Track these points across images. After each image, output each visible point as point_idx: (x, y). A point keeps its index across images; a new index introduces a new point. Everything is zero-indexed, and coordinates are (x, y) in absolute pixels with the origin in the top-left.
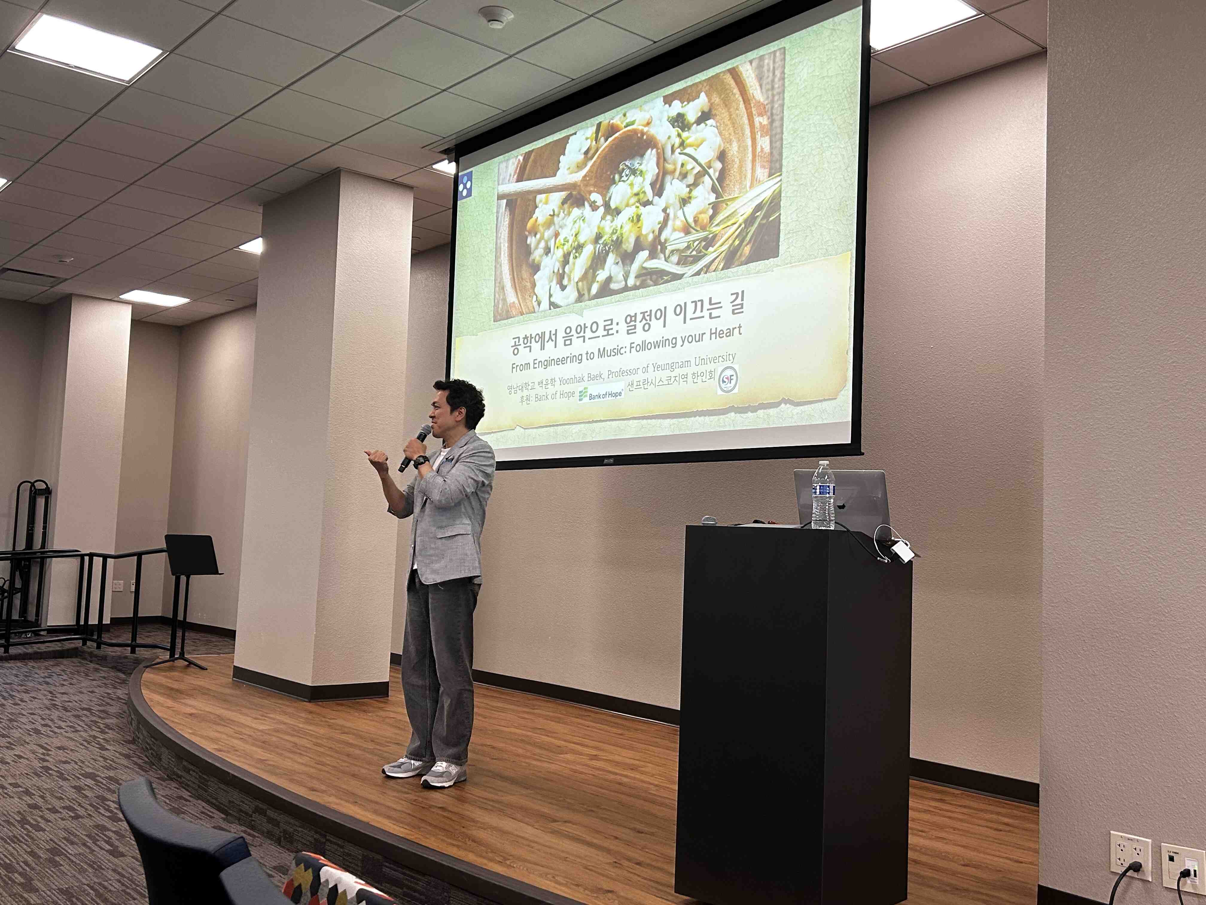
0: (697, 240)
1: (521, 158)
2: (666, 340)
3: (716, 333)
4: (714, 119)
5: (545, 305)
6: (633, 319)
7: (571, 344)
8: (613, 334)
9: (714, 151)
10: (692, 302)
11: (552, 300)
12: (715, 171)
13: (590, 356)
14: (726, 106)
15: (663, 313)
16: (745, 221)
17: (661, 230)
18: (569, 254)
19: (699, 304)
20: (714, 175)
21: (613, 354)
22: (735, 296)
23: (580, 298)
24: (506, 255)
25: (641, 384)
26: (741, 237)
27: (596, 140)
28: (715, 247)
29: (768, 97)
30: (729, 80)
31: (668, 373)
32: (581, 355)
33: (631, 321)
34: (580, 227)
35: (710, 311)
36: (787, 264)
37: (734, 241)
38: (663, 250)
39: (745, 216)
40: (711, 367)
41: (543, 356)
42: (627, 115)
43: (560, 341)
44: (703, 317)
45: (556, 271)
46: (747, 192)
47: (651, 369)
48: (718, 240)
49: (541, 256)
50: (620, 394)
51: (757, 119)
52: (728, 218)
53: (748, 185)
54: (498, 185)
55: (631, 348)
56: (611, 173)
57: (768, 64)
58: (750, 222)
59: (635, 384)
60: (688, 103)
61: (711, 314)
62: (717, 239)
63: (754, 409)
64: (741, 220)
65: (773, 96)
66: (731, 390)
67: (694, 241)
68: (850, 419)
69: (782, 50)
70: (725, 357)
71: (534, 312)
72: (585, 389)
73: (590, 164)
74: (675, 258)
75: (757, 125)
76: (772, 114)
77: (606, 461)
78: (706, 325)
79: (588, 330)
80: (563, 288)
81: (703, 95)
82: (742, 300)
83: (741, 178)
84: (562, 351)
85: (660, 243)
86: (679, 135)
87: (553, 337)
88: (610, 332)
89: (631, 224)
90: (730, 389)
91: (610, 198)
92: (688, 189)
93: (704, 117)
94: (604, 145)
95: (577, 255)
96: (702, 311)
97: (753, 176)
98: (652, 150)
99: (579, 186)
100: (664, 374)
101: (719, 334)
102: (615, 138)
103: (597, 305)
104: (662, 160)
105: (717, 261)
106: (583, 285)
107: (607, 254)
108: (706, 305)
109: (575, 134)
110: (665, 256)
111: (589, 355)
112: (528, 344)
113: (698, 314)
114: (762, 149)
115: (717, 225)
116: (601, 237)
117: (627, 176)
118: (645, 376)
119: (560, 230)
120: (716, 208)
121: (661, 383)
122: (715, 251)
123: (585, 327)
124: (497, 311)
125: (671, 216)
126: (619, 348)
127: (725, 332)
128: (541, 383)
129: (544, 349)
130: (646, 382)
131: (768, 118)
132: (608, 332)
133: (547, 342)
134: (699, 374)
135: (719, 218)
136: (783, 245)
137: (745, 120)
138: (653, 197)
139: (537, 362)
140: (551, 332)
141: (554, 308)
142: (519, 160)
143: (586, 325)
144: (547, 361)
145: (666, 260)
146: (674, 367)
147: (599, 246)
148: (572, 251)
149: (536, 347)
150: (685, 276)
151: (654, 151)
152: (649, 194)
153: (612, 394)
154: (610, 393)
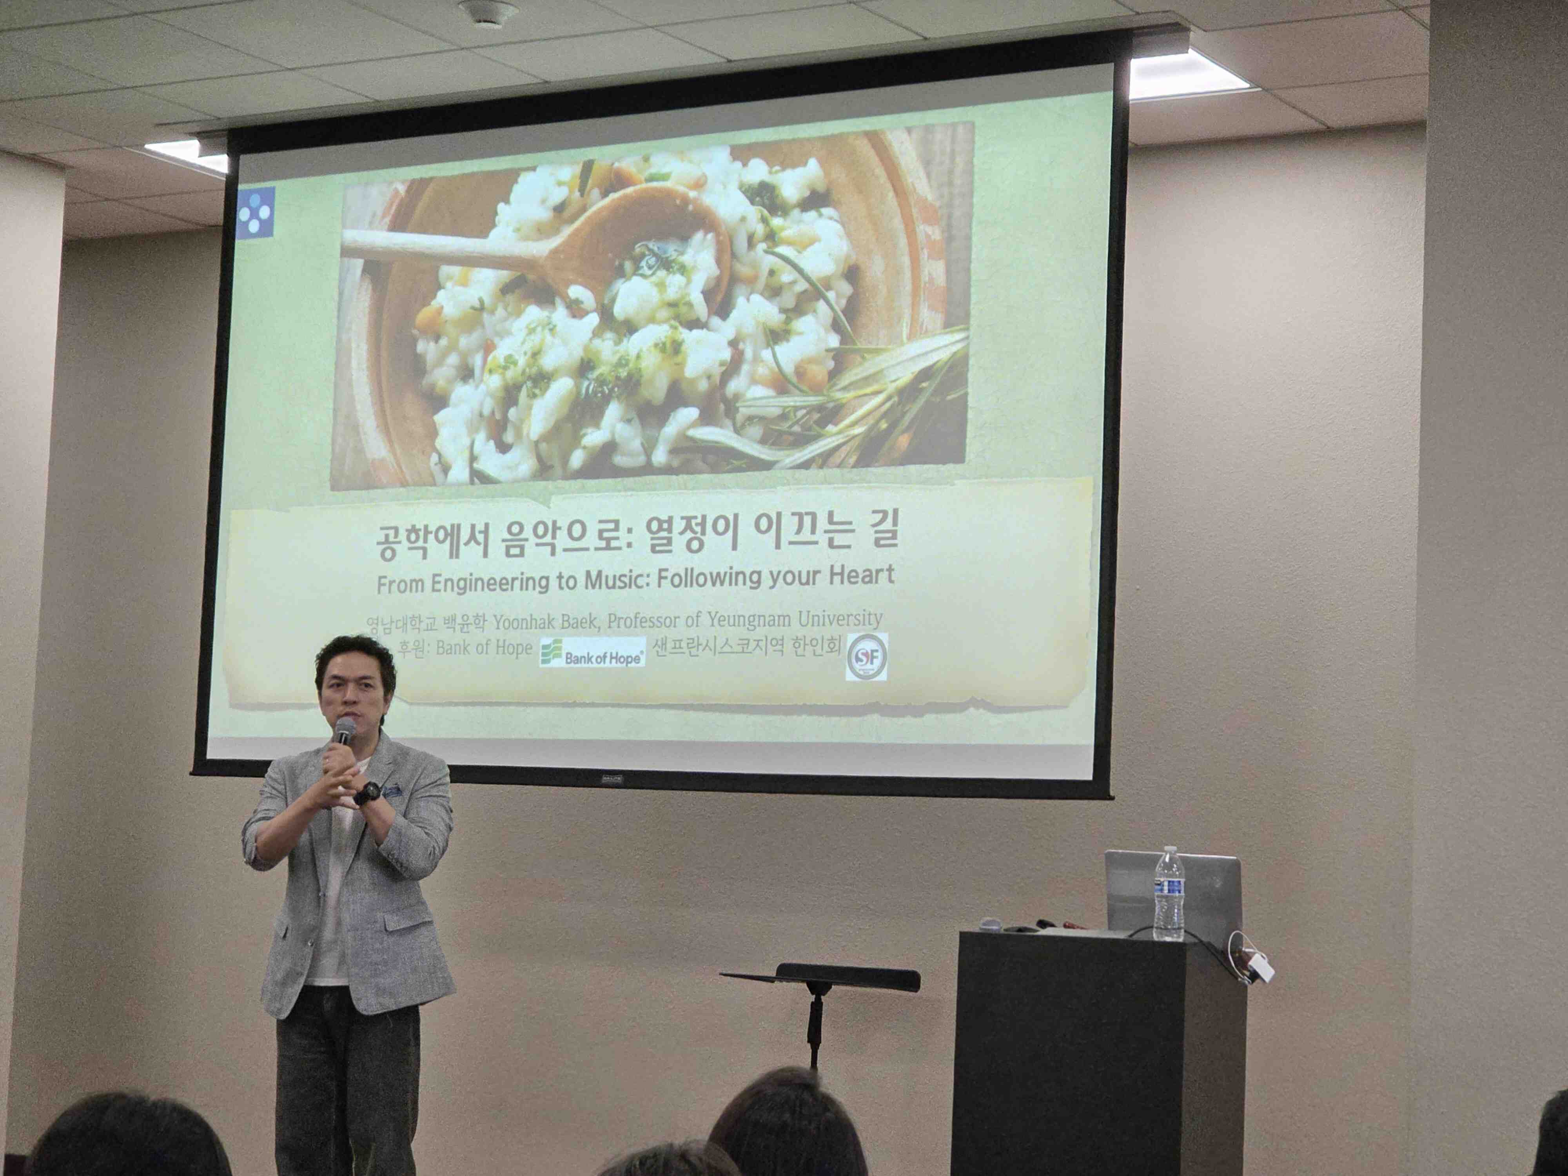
0: (804, 407)
1: (403, 188)
4: (835, 207)
5: (459, 472)
6: (665, 526)
7: (522, 555)
8: (619, 548)
10: (793, 514)
11: (475, 465)
12: (838, 296)
13: (567, 582)
14: (861, 192)
15: (732, 525)
16: (901, 393)
18: (517, 387)
19: (807, 520)
20: (837, 303)
21: (618, 583)
22: (881, 515)
23: (543, 470)
24: (364, 366)
25: (684, 644)
27: (582, 190)
28: (842, 425)
29: (941, 197)
30: (865, 149)
31: (742, 632)
33: (660, 529)
34: (543, 340)
35: (831, 535)
37: (878, 422)
38: (731, 413)
39: (901, 383)
41: (456, 569)
43: (497, 547)
44: (816, 543)
46: (902, 344)
47: (705, 619)
48: (846, 416)
49: (451, 382)
50: (637, 659)
51: (922, 227)
52: (867, 380)
53: (905, 332)
55: (661, 578)
57: (942, 142)
59: (670, 645)
60: (784, 169)
61: (831, 540)
63: (918, 711)
64: (891, 388)
66: (874, 676)
67: (796, 409)
68: (1090, 742)
69: (970, 126)
71: (434, 484)
72: (555, 641)
73: (567, 231)
74: (756, 431)
75: (921, 237)
76: (949, 226)
77: (606, 779)
79: (562, 535)
80: (503, 448)
81: (813, 163)
82: (895, 523)
86: (764, 220)
87: (480, 537)
88: (614, 544)
90: (871, 672)
91: (613, 300)
92: (783, 317)
94: (599, 204)
95: (537, 391)
96: (813, 532)
97: (914, 319)
98: (706, 234)
100: (734, 633)
101: (849, 577)
102: (625, 196)
103: (583, 489)
104: (727, 257)
107: (607, 399)
108: (822, 523)
109: (534, 169)
110: (734, 425)
111: (564, 581)
112: (420, 543)
113: (806, 535)
114: (931, 279)
117: (650, 268)
118: (693, 633)
119: (496, 340)
121: (727, 649)
122: (840, 432)
123: (555, 528)
125: (749, 354)
126: (634, 574)
128: (450, 621)
129: (457, 557)
130: (696, 643)
131: (943, 232)
132: (608, 544)
133: (466, 544)
134: (808, 642)
135: (847, 378)
136: (972, 447)
137: (897, 223)
138: (709, 316)
139: (442, 579)
140: (473, 527)
141: (482, 482)
142: (396, 191)
143: (558, 525)
144: (465, 580)
145: (737, 431)
146: (756, 623)
147: (586, 383)
148: (525, 382)
149: (438, 551)
150: (777, 466)
151: (710, 236)
152: (701, 308)
153: (617, 658)
154: (614, 655)
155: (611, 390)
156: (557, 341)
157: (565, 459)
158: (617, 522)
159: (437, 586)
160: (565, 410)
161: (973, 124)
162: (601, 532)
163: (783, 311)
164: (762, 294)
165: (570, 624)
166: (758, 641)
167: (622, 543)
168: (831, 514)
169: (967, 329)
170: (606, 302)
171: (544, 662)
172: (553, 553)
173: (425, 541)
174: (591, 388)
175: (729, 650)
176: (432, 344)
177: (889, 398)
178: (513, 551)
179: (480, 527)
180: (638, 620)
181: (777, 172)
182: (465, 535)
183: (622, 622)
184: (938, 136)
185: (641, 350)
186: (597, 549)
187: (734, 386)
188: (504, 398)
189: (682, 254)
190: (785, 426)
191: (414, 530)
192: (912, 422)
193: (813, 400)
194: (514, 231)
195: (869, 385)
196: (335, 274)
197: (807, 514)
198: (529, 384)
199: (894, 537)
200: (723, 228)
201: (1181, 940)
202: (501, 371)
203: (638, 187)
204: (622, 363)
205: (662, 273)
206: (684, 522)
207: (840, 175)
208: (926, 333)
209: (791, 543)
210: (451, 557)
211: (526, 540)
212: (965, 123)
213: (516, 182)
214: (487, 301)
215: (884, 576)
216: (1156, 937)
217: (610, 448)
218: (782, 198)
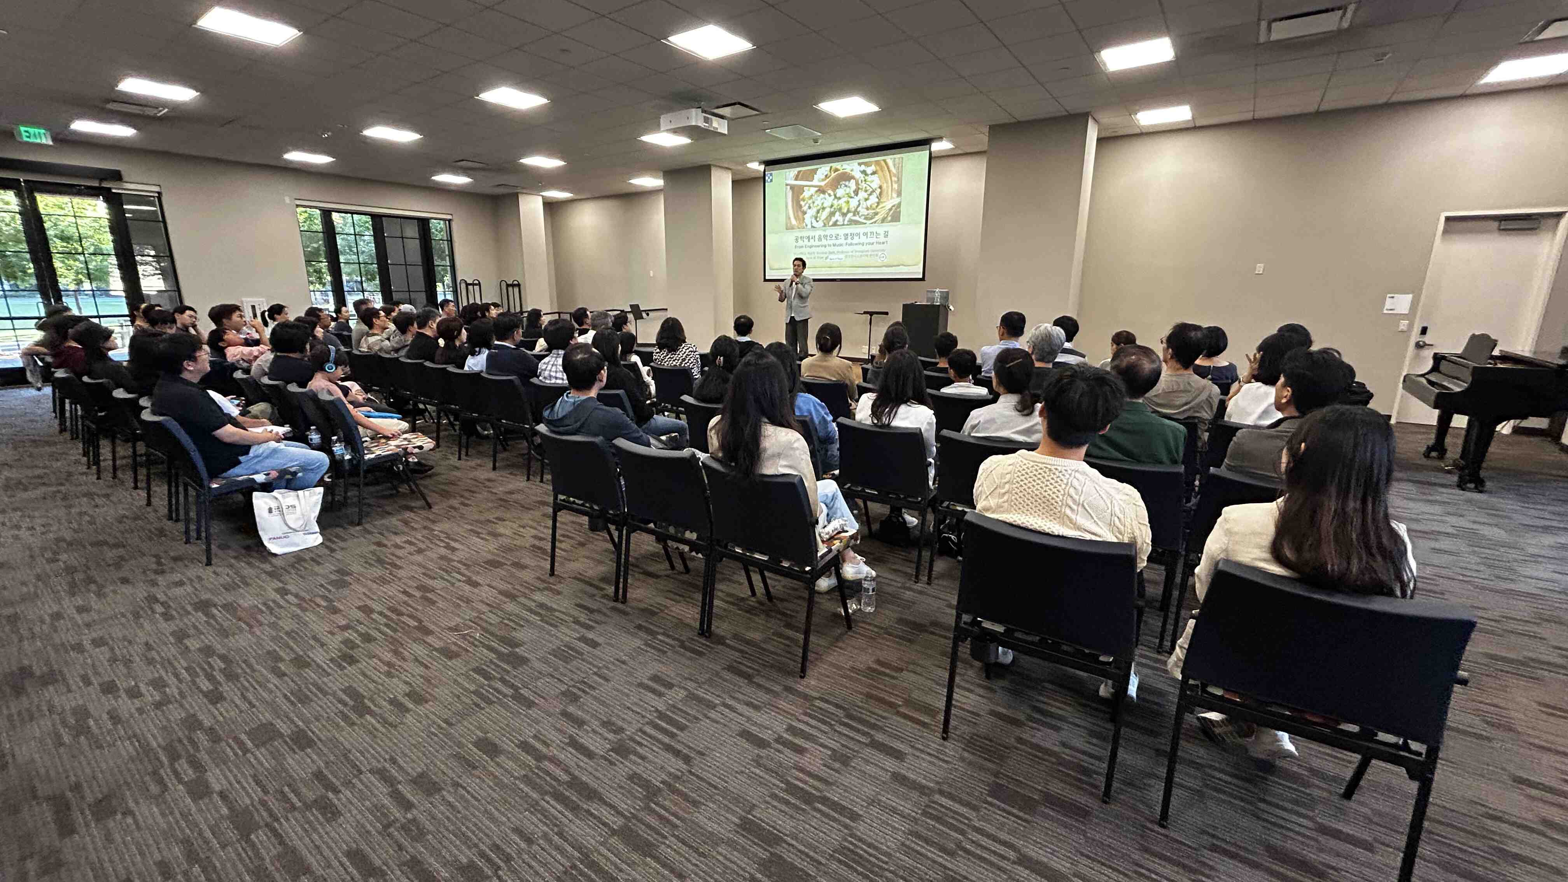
2: (860, 243)
3: (878, 243)
4: (877, 174)
5: (809, 226)
6: (847, 235)
9: (877, 185)
11: (812, 225)
12: (878, 192)
13: (829, 246)
14: (882, 171)
15: (859, 234)
17: (857, 207)
18: (819, 210)
21: (839, 246)
22: (885, 232)
23: (825, 225)
24: (791, 207)
25: (850, 256)
26: (888, 214)
27: (830, 172)
30: (883, 163)
32: (826, 245)
36: (903, 225)
37: (885, 215)
39: (889, 208)
40: (876, 253)
42: (843, 166)
43: (817, 239)
45: (814, 215)
46: (889, 200)
47: (854, 252)
49: (807, 209)
51: (893, 178)
54: (786, 180)
55: (846, 244)
56: (837, 185)
58: (891, 210)
61: (876, 237)
62: (879, 213)
65: (898, 171)
66: (884, 261)
67: (870, 213)
68: (922, 271)
70: (882, 250)
71: (805, 228)
72: (827, 256)
73: (828, 180)
74: (863, 217)
76: (898, 178)
78: (874, 240)
80: (817, 221)
81: (873, 166)
82: (888, 233)
83: (887, 196)
84: (817, 243)
85: (857, 211)
86: (864, 177)
89: (845, 204)
93: (874, 173)
94: (833, 175)
97: (891, 195)
99: (823, 187)
100: (859, 254)
102: (838, 173)
103: (832, 229)
104: (857, 185)
105: (879, 221)
106: (826, 221)
109: (821, 168)
110: (859, 216)
113: (872, 236)
114: (895, 188)
115: (879, 209)
116: (833, 206)
119: (815, 201)
120: (878, 203)
121: (858, 257)
122: (878, 217)
124: (788, 226)
125: (861, 203)
126: (841, 243)
127: (882, 243)
130: (853, 256)
136: (902, 219)
137: (889, 177)
141: (814, 228)
142: (795, 173)
143: (828, 235)
146: (863, 252)
150: (867, 224)
151: (854, 180)
152: (853, 195)
153: (840, 259)
155: (837, 210)
156: (826, 201)
157: (829, 224)
158: (838, 234)
159: (806, 247)
160: (828, 214)
161: (903, 158)
162: (835, 236)
163: (868, 195)
164: (864, 191)
165: (831, 253)
166: (864, 255)
167: (839, 238)
168: (876, 232)
169: (901, 197)
170: (835, 193)
171: (827, 260)
172: (827, 240)
173: (803, 239)
174: (833, 210)
176: (803, 202)
177: (887, 211)
178: (820, 240)
179: (814, 236)
180: (842, 252)
181: (866, 168)
182: (811, 237)
183: (839, 252)
184: (897, 160)
185: (842, 203)
186: (835, 239)
187: (859, 209)
188: (817, 212)
189: (849, 184)
190: (868, 216)
191: (801, 236)
192: (891, 215)
193: (873, 211)
194: (818, 180)
195: (883, 208)
196: (785, 190)
197: (872, 232)
198: (822, 209)
199: (887, 236)
200: (857, 179)
201: (939, 304)
202: (816, 207)
203: (841, 171)
204: (839, 205)
205: (845, 188)
206: (850, 234)
207: (878, 168)
208: (894, 198)
209: (869, 238)
210: (808, 242)
211: (822, 238)
213: (818, 171)
214: (813, 194)
215: (886, 243)
216: (935, 304)
217: (837, 221)
218: (867, 173)
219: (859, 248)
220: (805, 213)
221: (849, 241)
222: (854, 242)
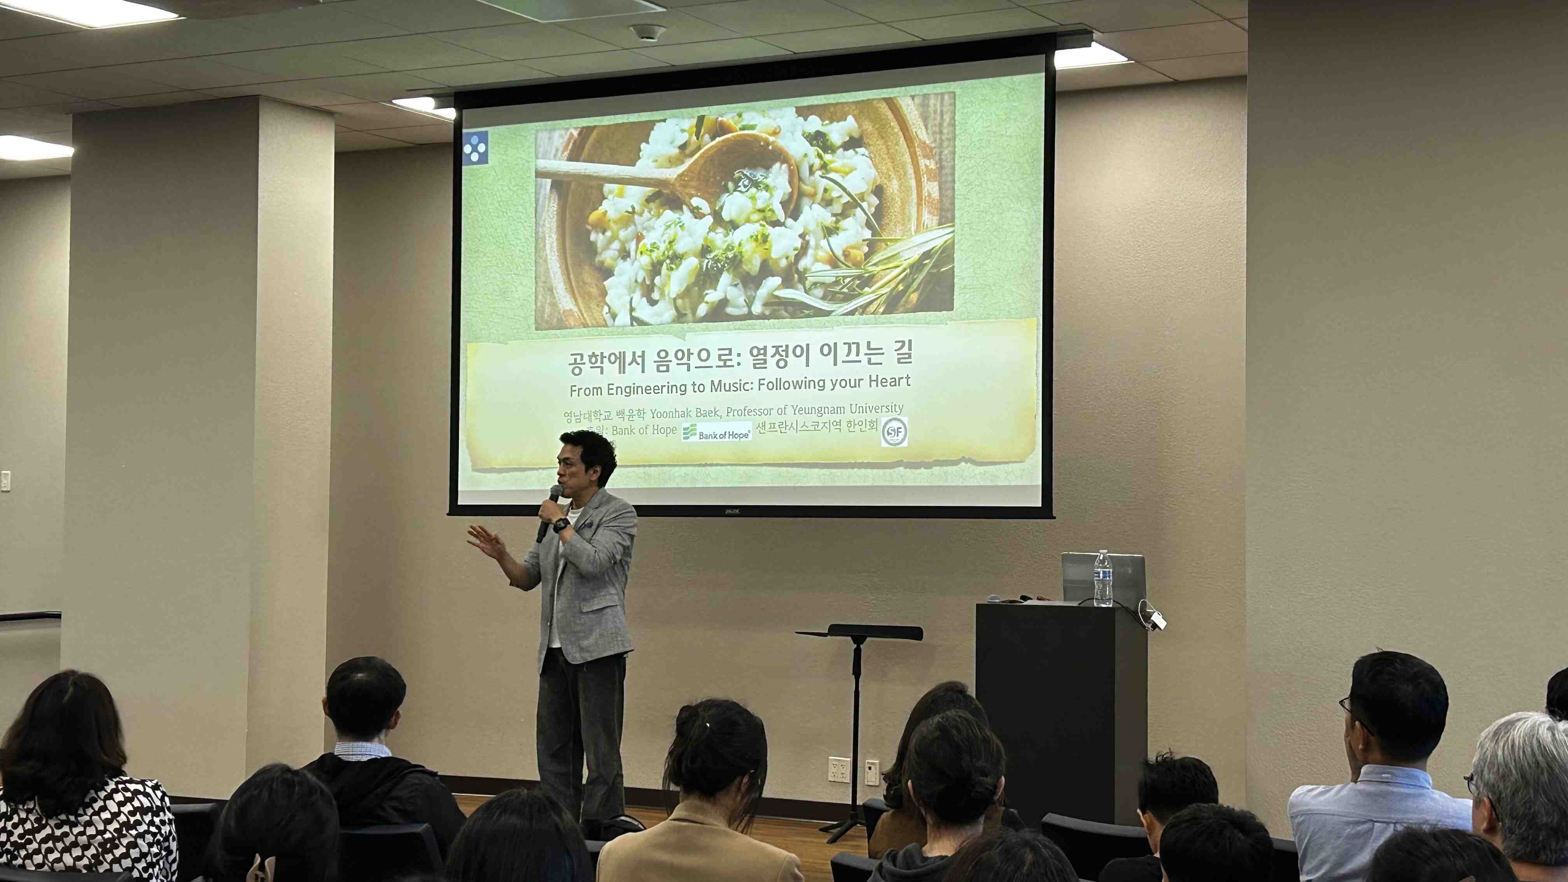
0: (849, 277)
1: (575, 133)
2: (810, 381)
3: (877, 381)
4: (865, 148)
5: (623, 318)
6: (762, 352)
7: (667, 371)
8: (733, 366)
9: (868, 184)
10: (844, 344)
11: (633, 314)
12: (869, 205)
13: (699, 388)
14: (883, 138)
15: (805, 351)
16: (912, 266)
17: (798, 257)
19: (854, 347)
20: (869, 210)
21: (732, 388)
22: (900, 344)
23: (680, 317)
24: (555, 249)
25: (777, 426)
26: (907, 281)
27: (698, 135)
28: (874, 288)
29: (935, 141)
30: (884, 108)
31: (814, 417)
32: (685, 385)
33: (759, 354)
34: (676, 233)
35: (869, 356)
36: (964, 320)
37: (897, 285)
38: (802, 279)
39: (911, 261)
40: (871, 416)
41: (623, 381)
42: (744, 116)
43: (651, 366)
44: (860, 361)
45: (640, 280)
46: (911, 236)
47: (790, 410)
48: (876, 282)
49: (616, 259)
50: (746, 436)
51: (922, 161)
52: (889, 259)
53: (913, 228)
54: (537, 158)
55: (760, 384)
56: (722, 179)
57: (935, 105)
58: (917, 267)
59: (768, 426)
60: (831, 123)
61: (869, 360)
62: (875, 279)
63: (928, 466)
64: (905, 264)
65: (941, 139)
66: (900, 444)
67: (845, 277)
68: (1040, 483)
69: (952, 95)
70: (890, 408)
71: (606, 325)
72: (692, 426)
73: (689, 162)
74: (819, 292)
75: (923, 167)
76: (940, 159)
77: (728, 511)
78: (862, 370)
79: (694, 358)
80: (653, 303)
81: (850, 118)
82: (910, 349)
83: (903, 219)
84: (653, 377)
85: (797, 271)
86: (820, 156)
87: (639, 360)
88: (728, 363)
89: (754, 244)
90: (897, 442)
91: (721, 208)
92: (834, 219)
93: (853, 143)
94: (709, 144)
95: (673, 266)
96: (858, 355)
97: (919, 219)
98: (782, 164)
99: (673, 185)
100: (809, 419)
101: (882, 382)
102: (727, 139)
103: (707, 329)
104: (796, 180)
105: (876, 304)
106: (684, 303)
107: (720, 272)
108: (863, 349)
109: (664, 121)
110: (805, 288)
111: (696, 387)
112: (598, 364)
113: (853, 357)
114: (929, 195)
115: (875, 264)
116: (710, 252)
117: (745, 186)
118: (782, 418)
119: (644, 233)
120: (872, 246)
121: (804, 428)
122: (873, 292)
123: (690, 354)
124: (542, 317)
125: (812, 243)
126: (743, 383)
127: (889, 381)
128: (620, 413)
129: (624, 373)
130: (784, 425)
131: (936, 164)
132: (725, 363)
133: (630, 364)
134: (856, 422)
135: (876, 259)
136: (958, 299)
137: (907, 158)
138: (785, 219)
139: (614, 387)
140: (634, 353)
141: (639, 325)
142: (572, 135)
143: (691, 352)
144: (630, 387)
145: (806, 292)
146: (823, 412)
147: (706, 261)
148: (665, 261)
149: (611, 369)
150: (834, 314)
151: (784, 166)
152: (780, 215)
153: (733, 435)
154: (731, 433)
155: (723, 266)
156: (685, 233)
157: (694, 311)
158: (730, 350)
159: (611, 392)
160: (693, 279)
161: (954, 93)
162: (720, 356)
163: (834, 215)
164: (819, 204)
165: (701, 414)
166: (825, 423)
167: (734, 363)
168: (869, 343)
169: (953, 226)
170: (717, 208)
171: (684, 438)
172: (689, 370)
173: (602, 363)
174: (710, 264)
175: (806, 429)
176: (600, 235)
177: (904, 270)
178: (662, 368)
179: (639, 353)
180: (746, 412)
181: (827, 124)
182: (629, 359)
183: (736, 412)
184: (932, 101)
185: (742, 240)
186: (717, 367)
187: (803, 264)
188: (651, 271)
189: (766, 178)
190: (837, 289)
191: (594, 355)
192: (920, 285)
193: (855, 272)
194: (653, 161)
195: (890, 262)
196: (532, 190)
197: (853, 343)
198: (668, 261)
199: (910, 357)
200: (793, 161)
201: (1111, 606)
202: (649, 253)
203: (735, 134)
204: (729, 248)
205: (753, 190)
206: (774, 349)
207: (868, 126)
208: (927, 229)
209: (843, 362)
210: (620, 373)
211: (671, 361)
212: (949, 93)
213: (653, 129)
214: (637, 209)
215: (904, 381)
216: (1095, 605)
217: (724, 302)
218: (831, 142)
219: (809, 397)
220: (607, 273)
221: (771, 372)
222: (786, 375)
